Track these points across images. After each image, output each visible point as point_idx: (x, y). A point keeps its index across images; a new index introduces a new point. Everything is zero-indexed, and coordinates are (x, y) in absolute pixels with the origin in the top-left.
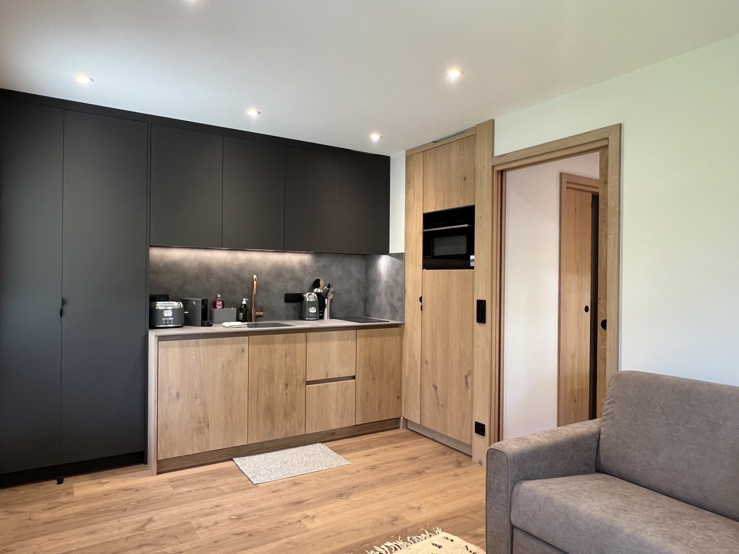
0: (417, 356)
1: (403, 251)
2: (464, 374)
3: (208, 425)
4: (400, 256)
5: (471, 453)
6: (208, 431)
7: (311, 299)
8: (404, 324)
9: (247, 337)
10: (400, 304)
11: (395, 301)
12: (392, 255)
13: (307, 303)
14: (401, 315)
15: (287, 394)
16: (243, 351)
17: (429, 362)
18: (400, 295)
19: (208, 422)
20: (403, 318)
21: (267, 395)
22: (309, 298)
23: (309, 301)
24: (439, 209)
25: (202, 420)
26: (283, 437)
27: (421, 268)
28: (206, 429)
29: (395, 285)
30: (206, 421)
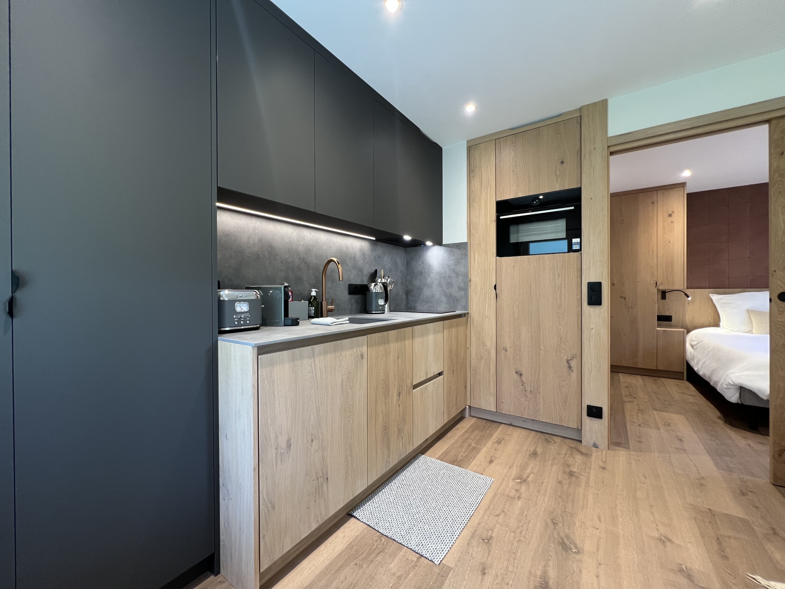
0: (490, 344)
1: (465, 240)
2: (566, 358)
3: (327, 479)
4: (461, 247)
5: (581, 438)
6: (328, 487)
7: (378, 291)
8: (468, 313)
9: (366, 337)
10: (462, 293)
11: (454, 291)
12: (447, 246)
13: (374, 296)
14: (463, 304)
15: (399, 406)
16: (362, 356)
17: (508, 349)
18: (462, 285)
19: (327, 474)
20: (466, 307)
21: (384, 413)
22: (376, 289)
23: (375, 292)
24: (520, 195)
25: (320, 474)
27: (495, 255)
28: (325, 486)
29: (453, 275)
30: (325, 473)
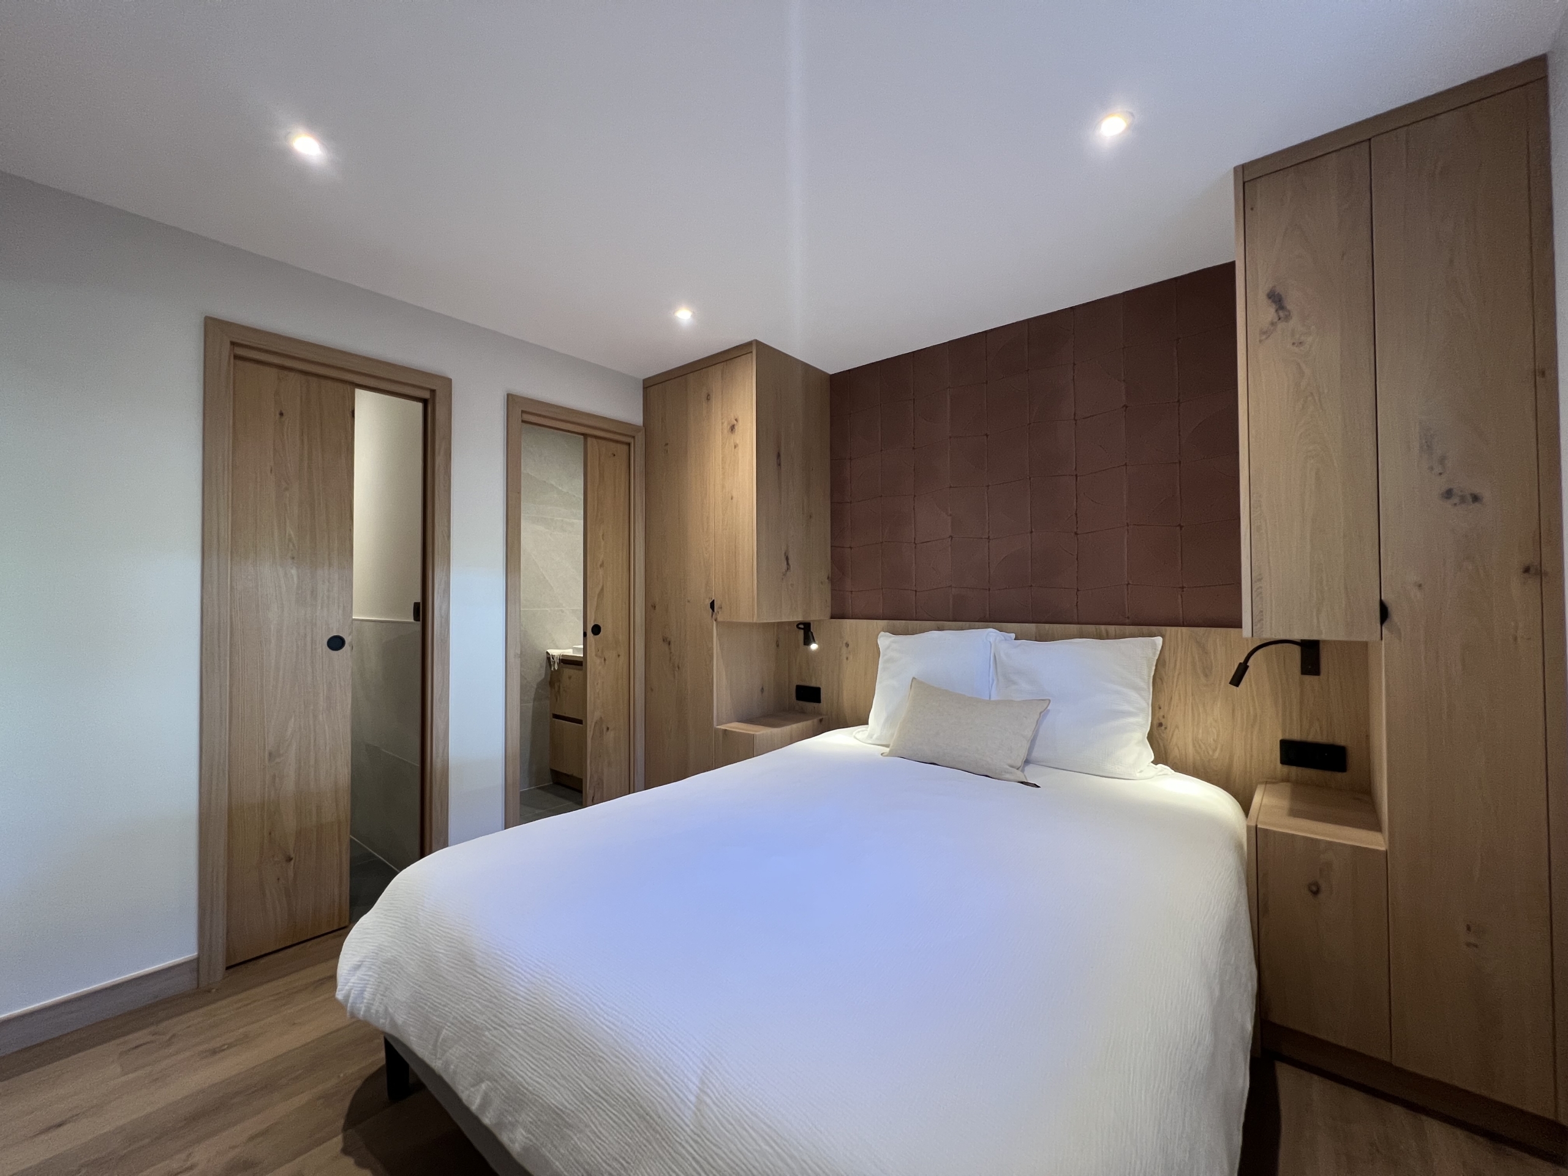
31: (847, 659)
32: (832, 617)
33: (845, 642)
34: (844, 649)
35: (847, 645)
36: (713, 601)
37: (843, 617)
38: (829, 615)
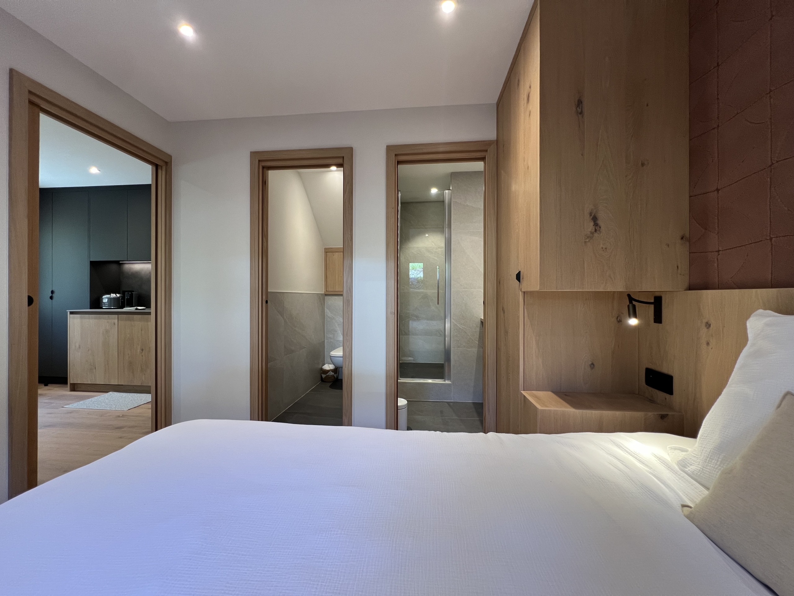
6: (96, 371)
9: (117, 316)
15: (142, 356)
16: (114, 324)
19: (95, 366)
21: (130, 355)
25: (92, 364)
26: (140, 385)
28: (94, 370)
31: (708, 344)
32: (690, 288)
33: (705, 321)
34: (704, 330)
35: (708, 325)
36: (519, 273)
37: (706, 287)
38: (686, 285)
